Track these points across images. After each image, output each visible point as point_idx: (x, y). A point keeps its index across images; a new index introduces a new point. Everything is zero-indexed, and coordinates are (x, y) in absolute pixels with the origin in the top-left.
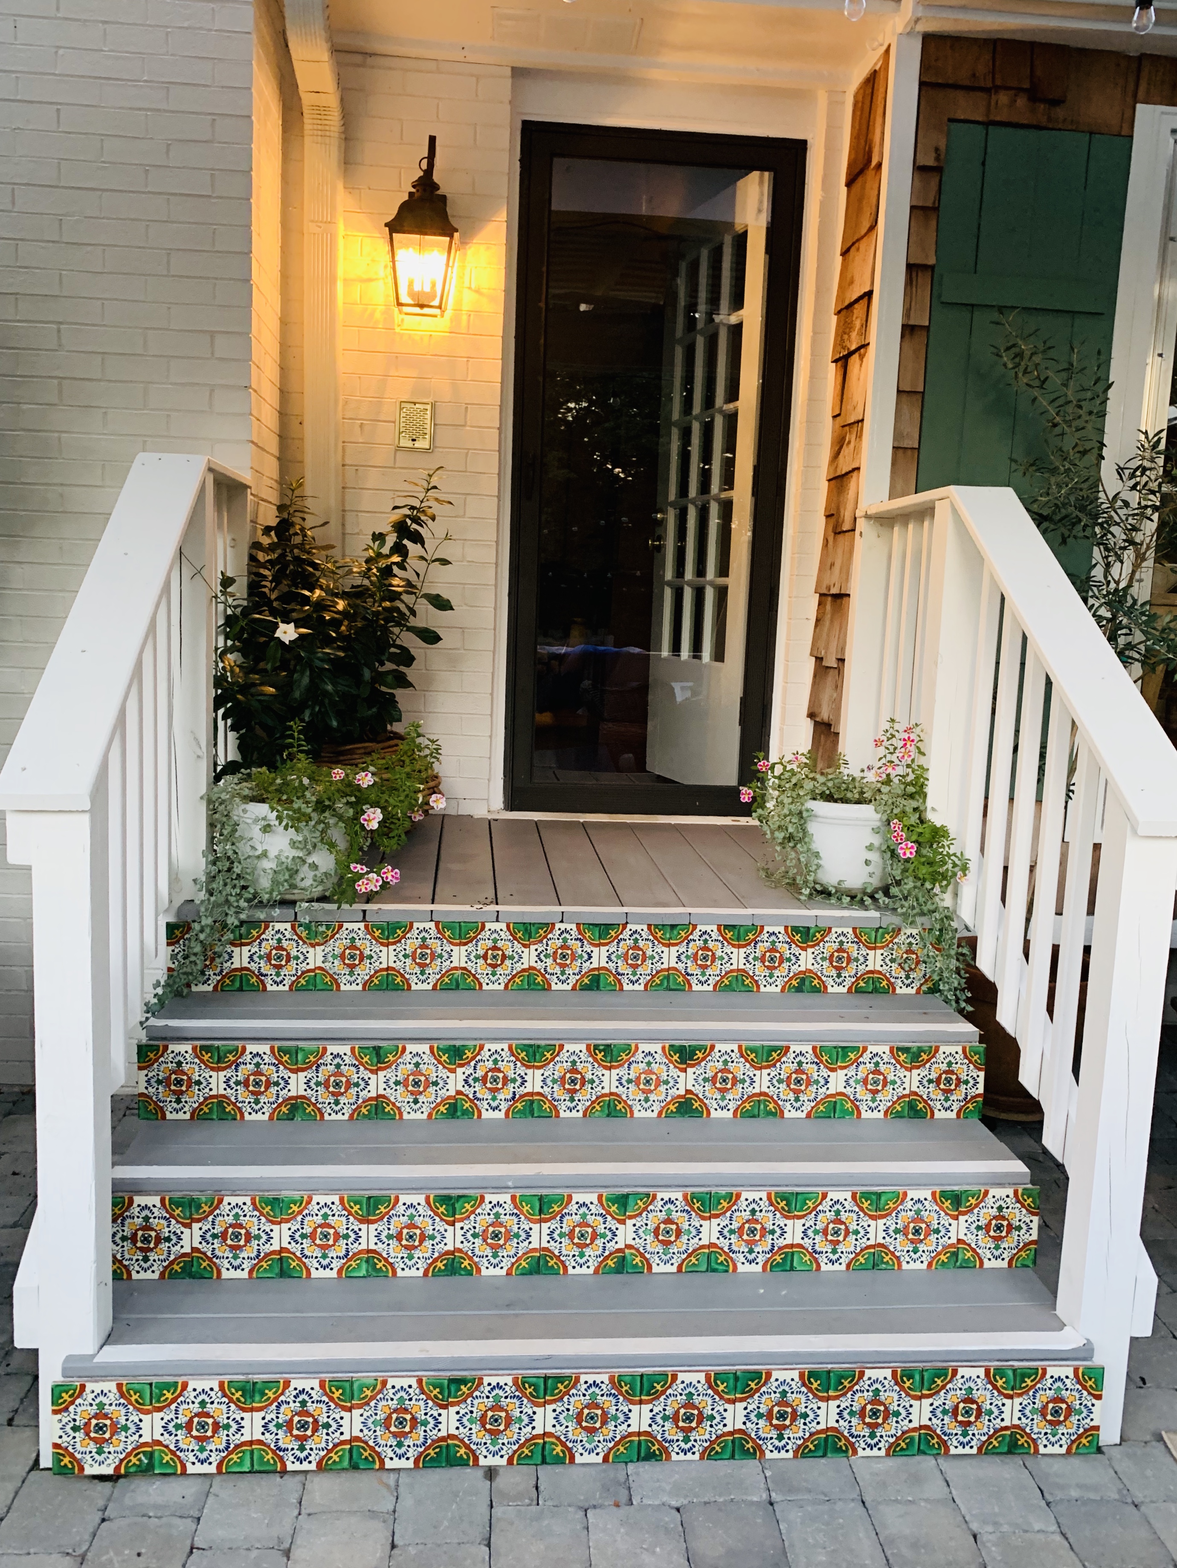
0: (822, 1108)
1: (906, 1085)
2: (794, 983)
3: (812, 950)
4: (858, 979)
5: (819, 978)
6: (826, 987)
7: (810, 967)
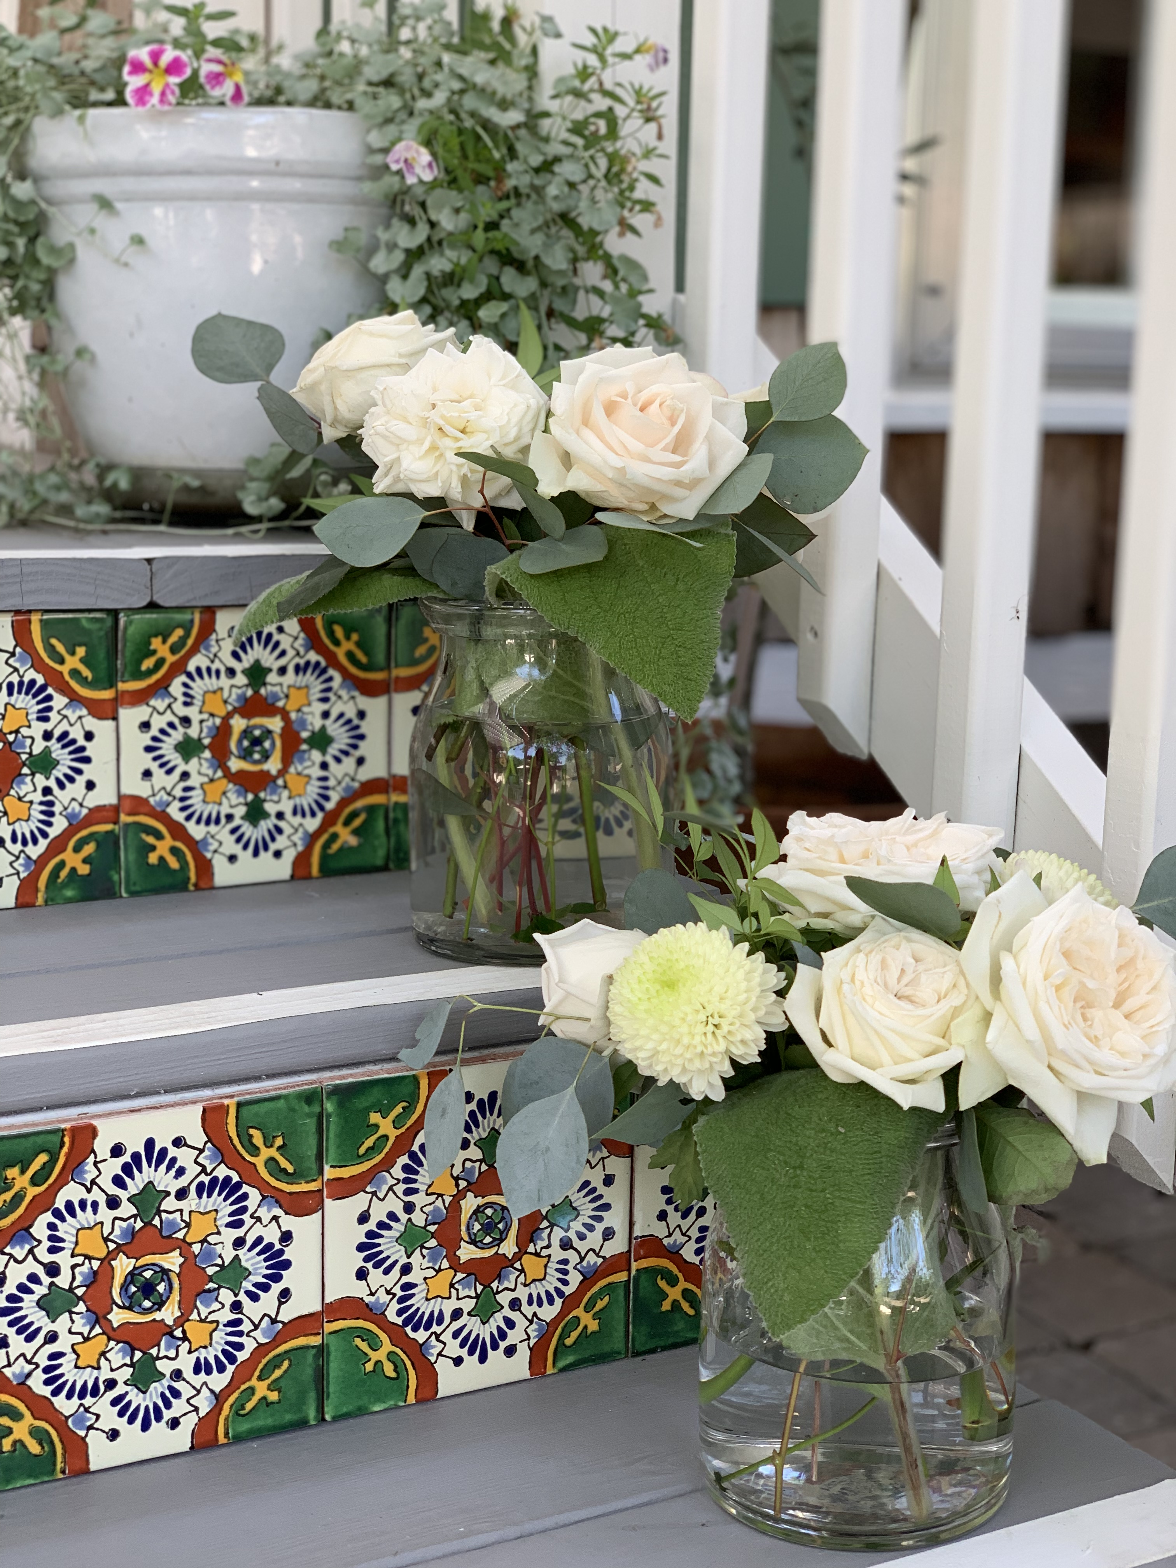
0: (262, 1389)
1: (615, 1219)
2: (73, 860)
3: (141, 713)
4: (330, 819)
5: (177, 831)
6: (205, 868)
7: (135, 786)
